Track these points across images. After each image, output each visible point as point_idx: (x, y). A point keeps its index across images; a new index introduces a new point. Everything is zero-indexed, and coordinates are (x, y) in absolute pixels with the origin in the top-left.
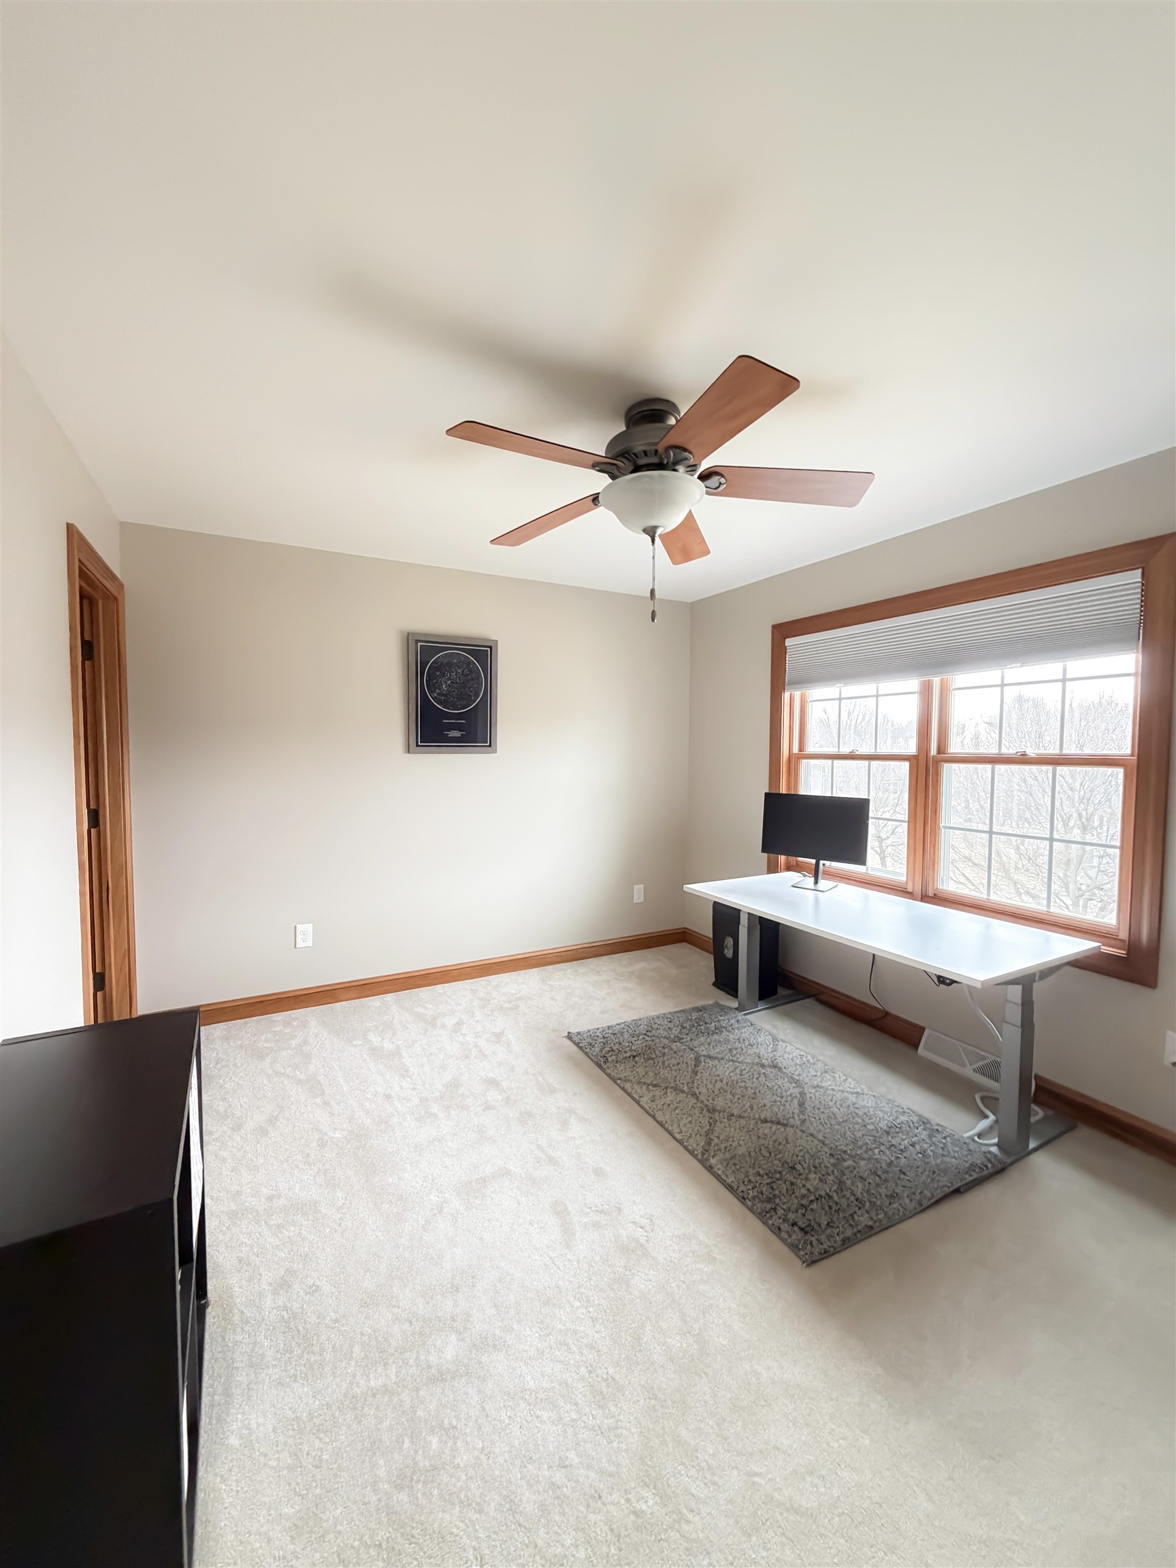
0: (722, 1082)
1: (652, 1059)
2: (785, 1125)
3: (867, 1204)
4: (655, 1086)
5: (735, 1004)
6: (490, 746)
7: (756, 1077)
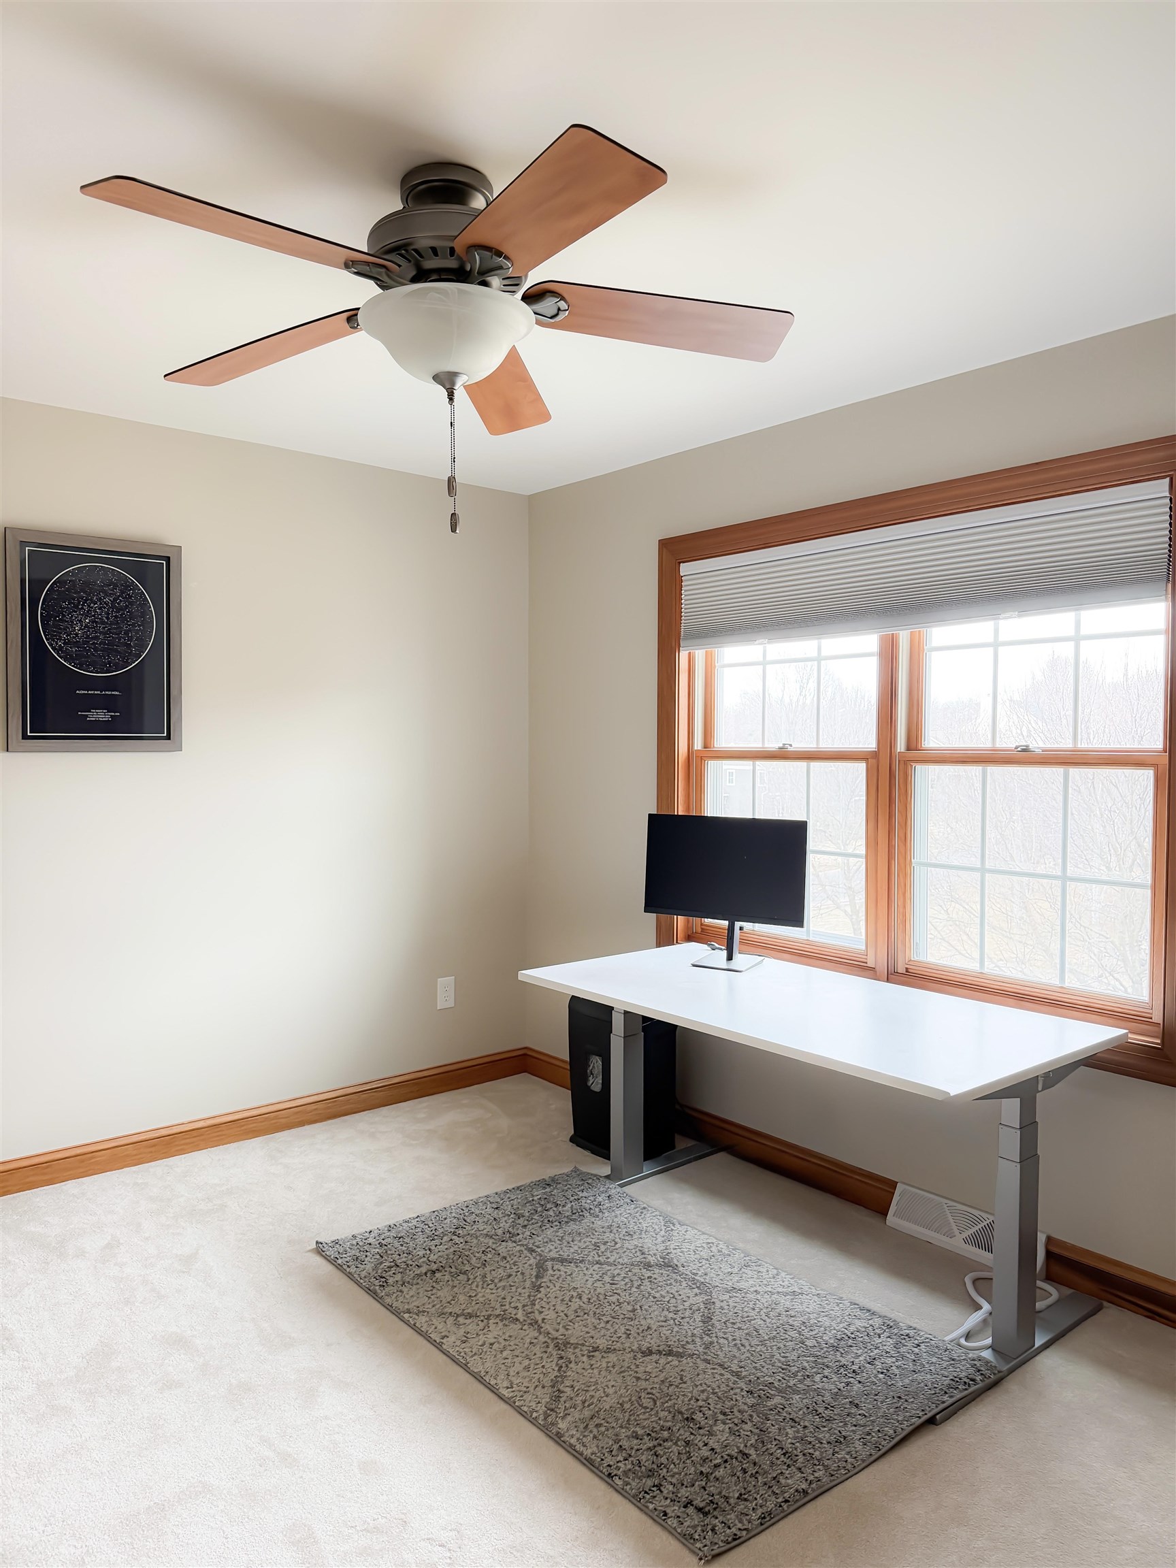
0: (580, 1298)
1: (465, 1273)
2: (679, 1355)
3: (801, 1459)
4: (470, 1316)
5: (605, 1170)
6: (168, 737)
7: (636, 1284)
